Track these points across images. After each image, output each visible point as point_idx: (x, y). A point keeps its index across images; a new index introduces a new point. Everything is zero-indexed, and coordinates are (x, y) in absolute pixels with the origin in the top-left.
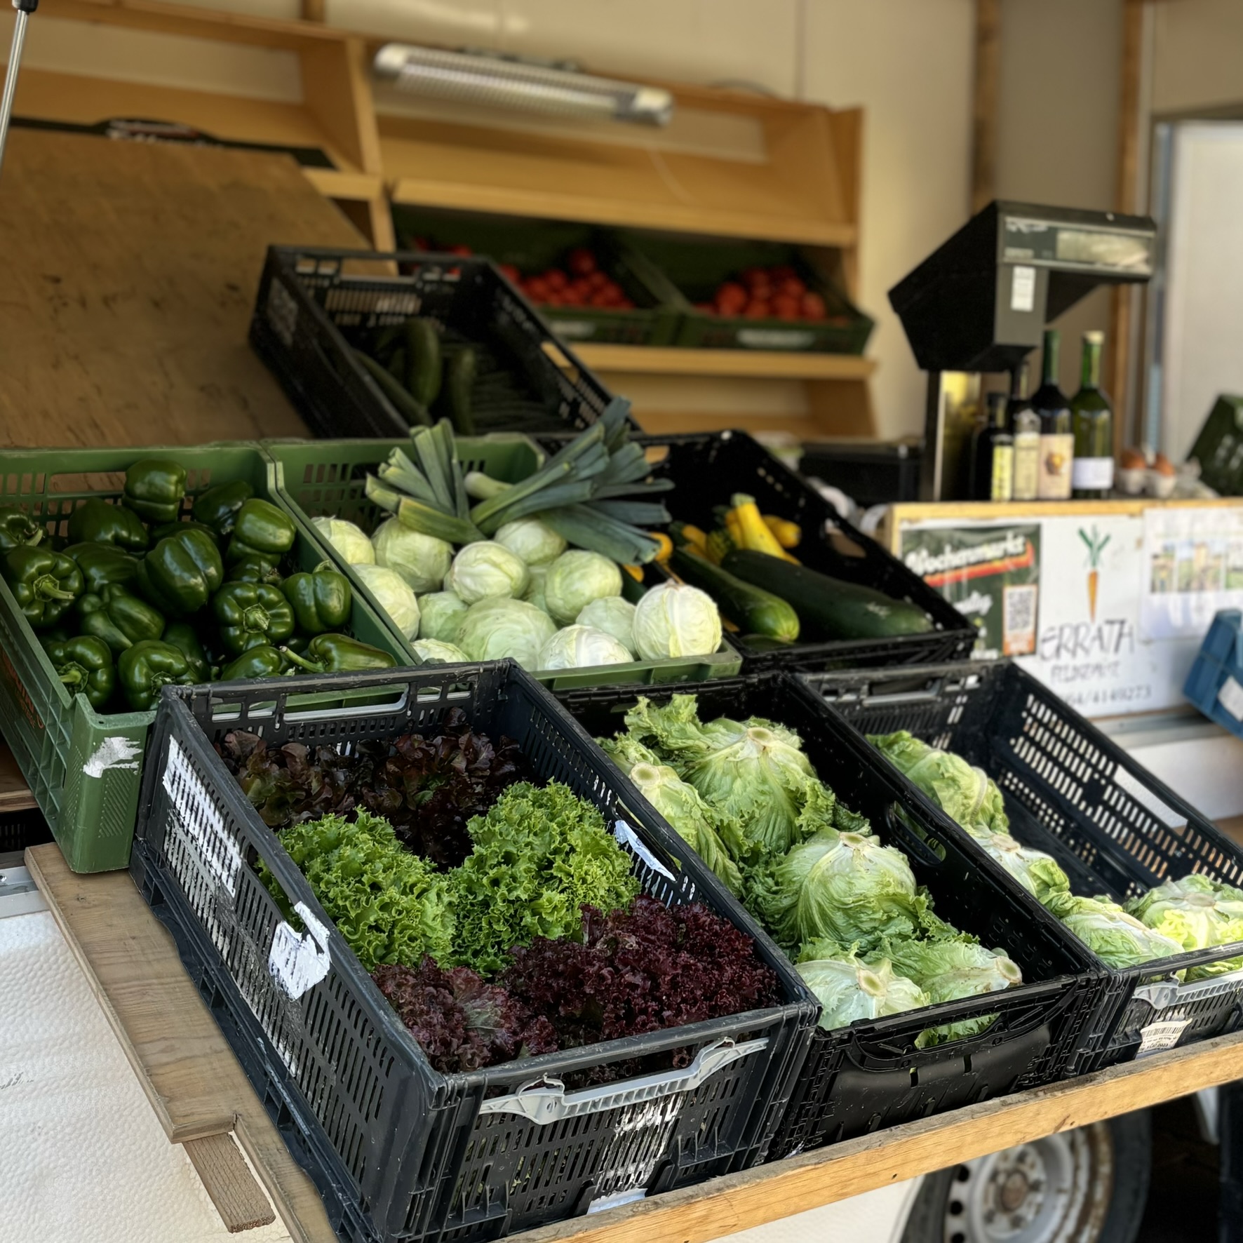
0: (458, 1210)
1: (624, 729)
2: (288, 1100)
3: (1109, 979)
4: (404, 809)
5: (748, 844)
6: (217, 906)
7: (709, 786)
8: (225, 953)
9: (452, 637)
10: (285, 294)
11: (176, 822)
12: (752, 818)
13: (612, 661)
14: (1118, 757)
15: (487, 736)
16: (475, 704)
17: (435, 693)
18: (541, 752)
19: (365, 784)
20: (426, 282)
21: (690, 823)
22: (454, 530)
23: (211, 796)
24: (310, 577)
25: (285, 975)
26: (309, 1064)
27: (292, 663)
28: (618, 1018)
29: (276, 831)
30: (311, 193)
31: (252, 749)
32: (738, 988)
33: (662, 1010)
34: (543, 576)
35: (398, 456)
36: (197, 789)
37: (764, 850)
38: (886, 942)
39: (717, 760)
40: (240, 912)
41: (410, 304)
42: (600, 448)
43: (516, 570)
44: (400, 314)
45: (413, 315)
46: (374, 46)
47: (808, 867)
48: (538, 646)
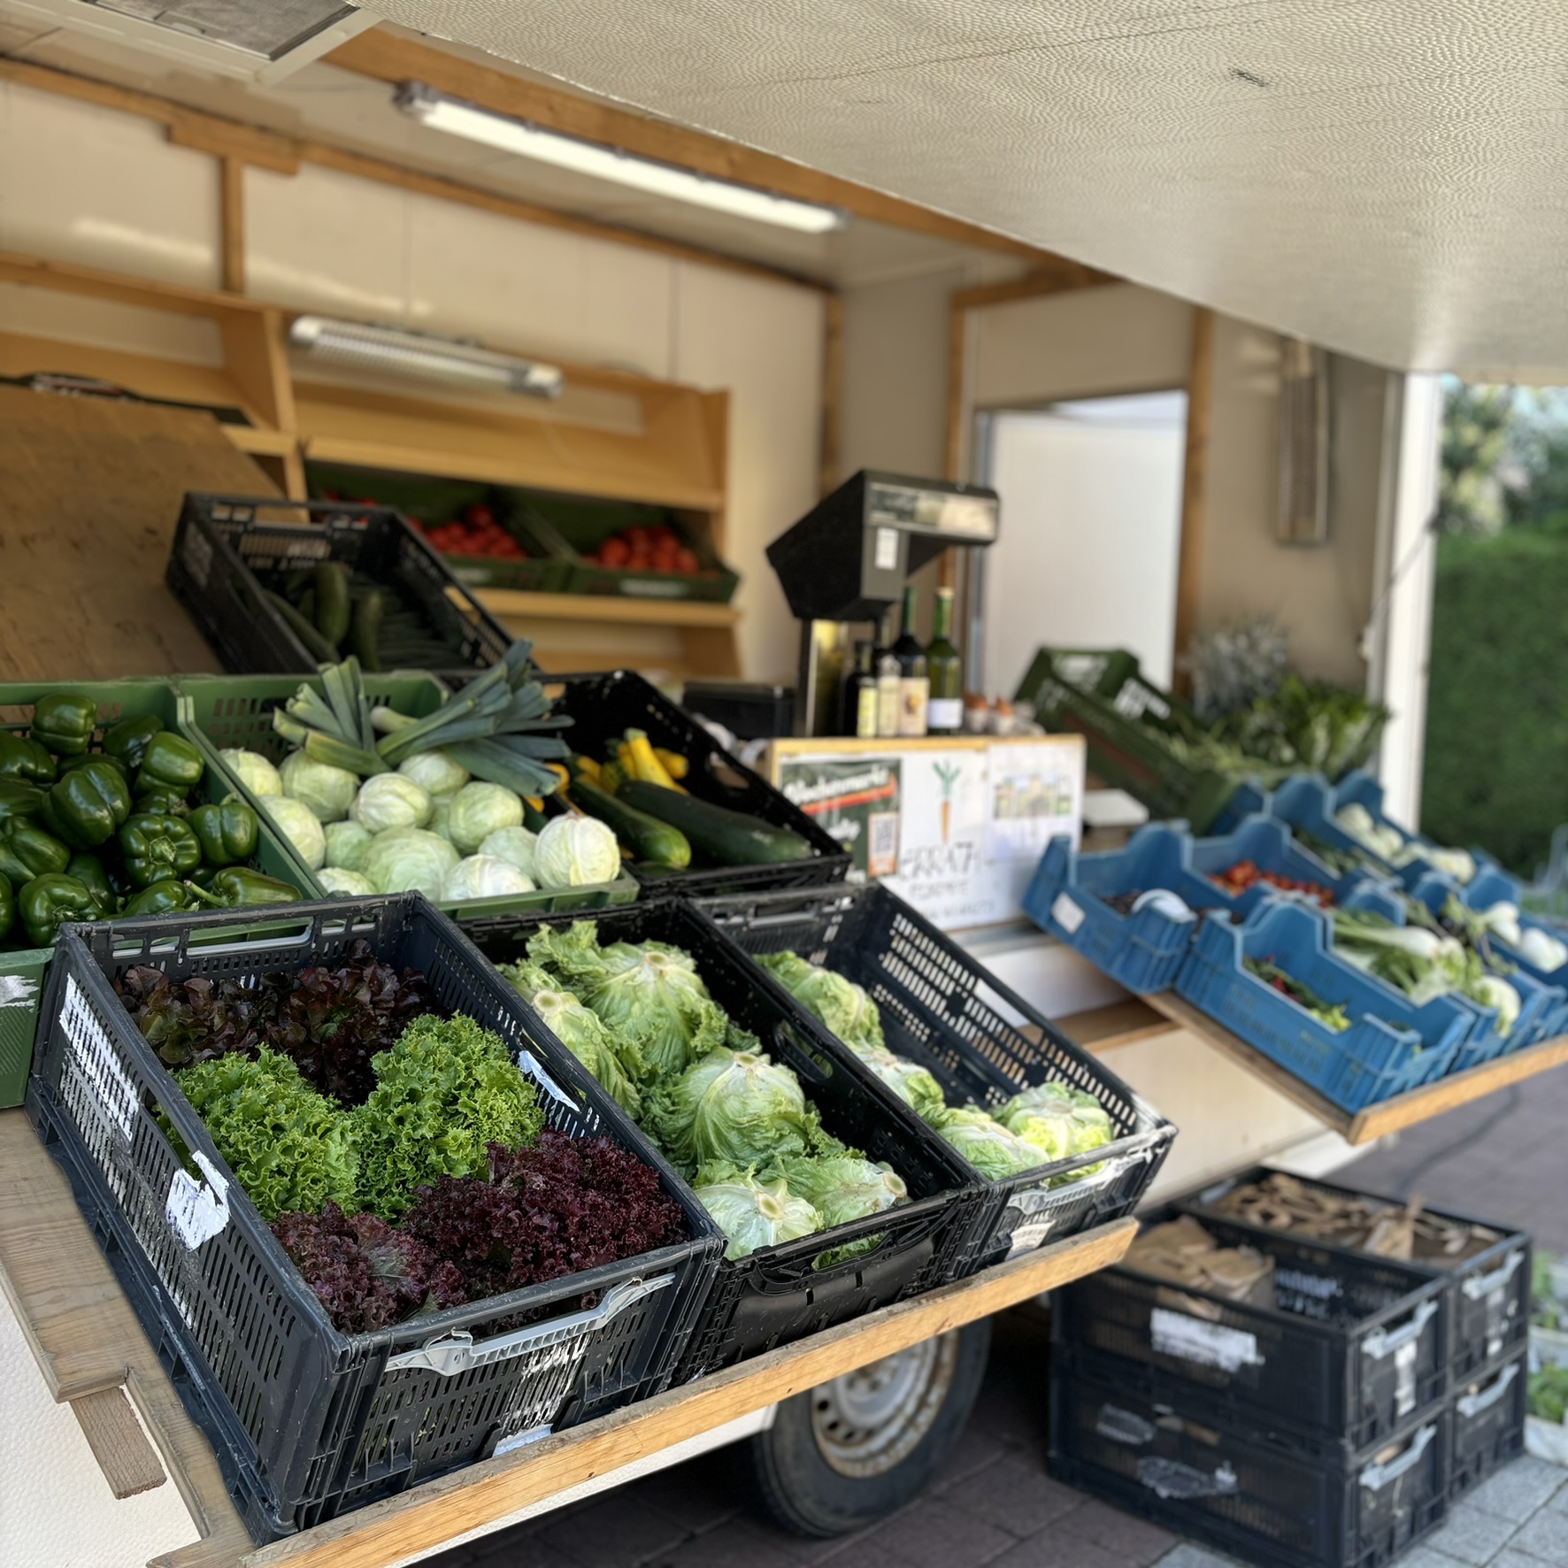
0: (361, 1466)
1: (526, 956)
2: (183, 1352)
3: (987, 1192)
4: (308, 1042)
5: (647, 1066)
6: (113, 1150)
7: (608, 1009)
8: (121, 1197)
9: (356, 865)
10: (201, 538)
11: (72, 1062)
12: (649, 1039)
13: (514, 890)
14: (978, 972)
15: (392, 967)
16: (380, 935)
17: (341, 925)
18: (445, 982)
19: (269, 1018)
20: (335, 530)
21: (591, 1047)
22: (360, 762)
23: (109, 1037)
24: (217, 809)
25: (182, 1223)
26: (206, 1317)
27: (196, 897)
28: (526, 1262)
29: (176, 1071)
30: (229, 448)
31: (154, 985)
32: (645, 1225)
33: (570, 1252)
34: (447, 806)
35: (306, 692)
36: (94, 1029)
37: (661, 1071)
38: (779, 1160)
39: (616, 984)
40: (136, 1156)
41: (320, 550)
42: (503, 686)
43: (420, 801)
44: (310, 559)
45: (323, 560)
46: (290, 317)
47: (704, 1087)
48: (441, 874)
